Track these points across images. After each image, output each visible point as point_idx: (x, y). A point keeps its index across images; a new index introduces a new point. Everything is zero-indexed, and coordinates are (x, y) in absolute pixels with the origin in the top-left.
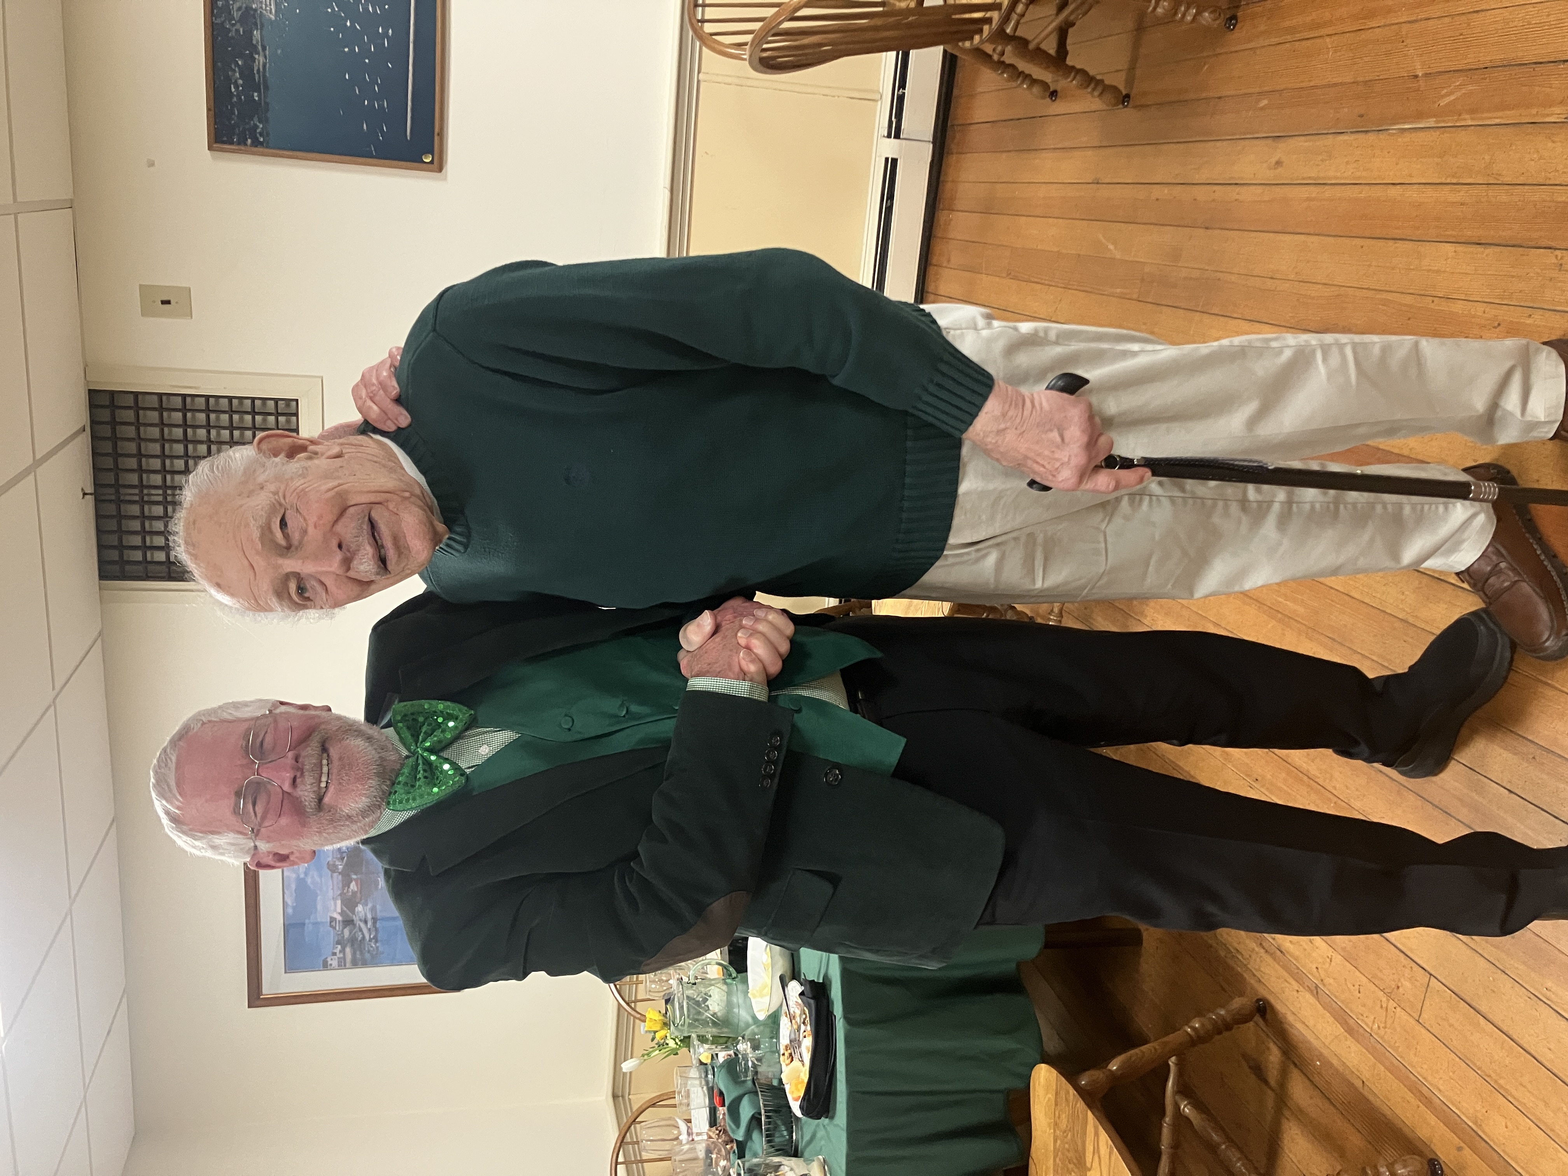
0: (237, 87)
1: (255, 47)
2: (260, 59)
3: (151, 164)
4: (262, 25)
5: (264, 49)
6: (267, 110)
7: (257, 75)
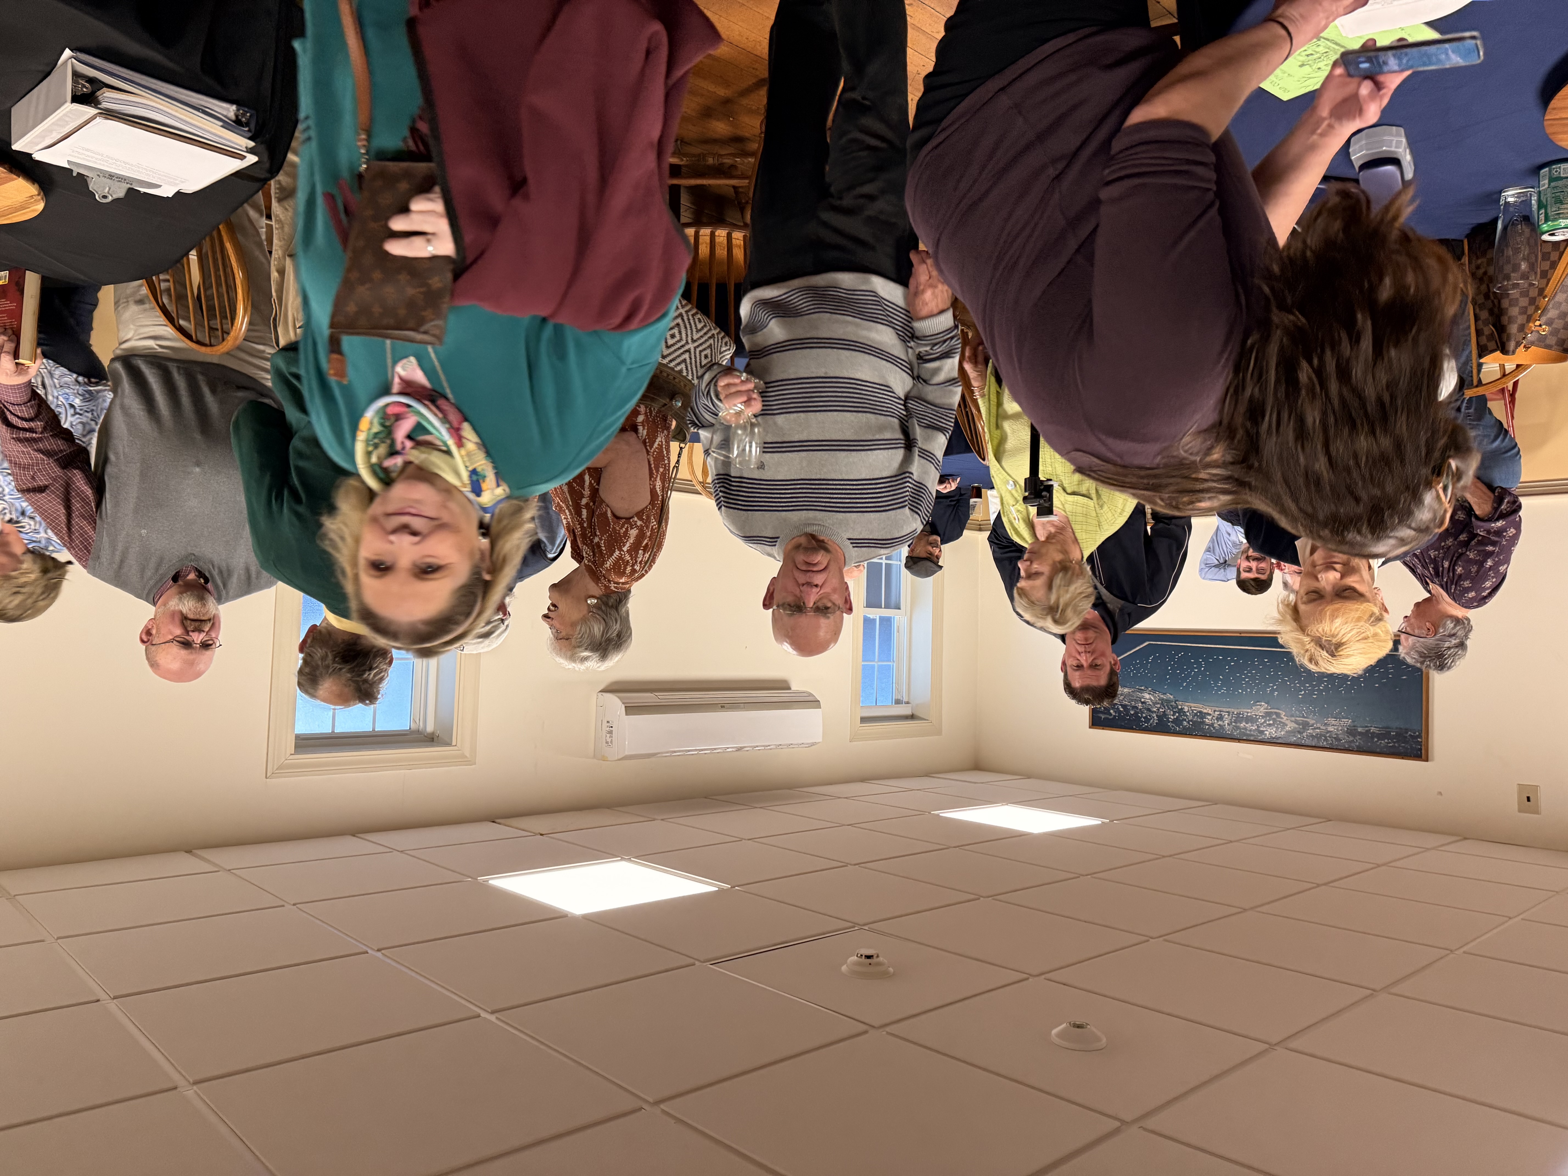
0: (1390, 743)
1: (1367, 731)
2: (1373, 729)
3: (1440, 793)
4: (1354, 726)
5: (1367, 727)
6: (1401, 729)
7: (1382, 732)
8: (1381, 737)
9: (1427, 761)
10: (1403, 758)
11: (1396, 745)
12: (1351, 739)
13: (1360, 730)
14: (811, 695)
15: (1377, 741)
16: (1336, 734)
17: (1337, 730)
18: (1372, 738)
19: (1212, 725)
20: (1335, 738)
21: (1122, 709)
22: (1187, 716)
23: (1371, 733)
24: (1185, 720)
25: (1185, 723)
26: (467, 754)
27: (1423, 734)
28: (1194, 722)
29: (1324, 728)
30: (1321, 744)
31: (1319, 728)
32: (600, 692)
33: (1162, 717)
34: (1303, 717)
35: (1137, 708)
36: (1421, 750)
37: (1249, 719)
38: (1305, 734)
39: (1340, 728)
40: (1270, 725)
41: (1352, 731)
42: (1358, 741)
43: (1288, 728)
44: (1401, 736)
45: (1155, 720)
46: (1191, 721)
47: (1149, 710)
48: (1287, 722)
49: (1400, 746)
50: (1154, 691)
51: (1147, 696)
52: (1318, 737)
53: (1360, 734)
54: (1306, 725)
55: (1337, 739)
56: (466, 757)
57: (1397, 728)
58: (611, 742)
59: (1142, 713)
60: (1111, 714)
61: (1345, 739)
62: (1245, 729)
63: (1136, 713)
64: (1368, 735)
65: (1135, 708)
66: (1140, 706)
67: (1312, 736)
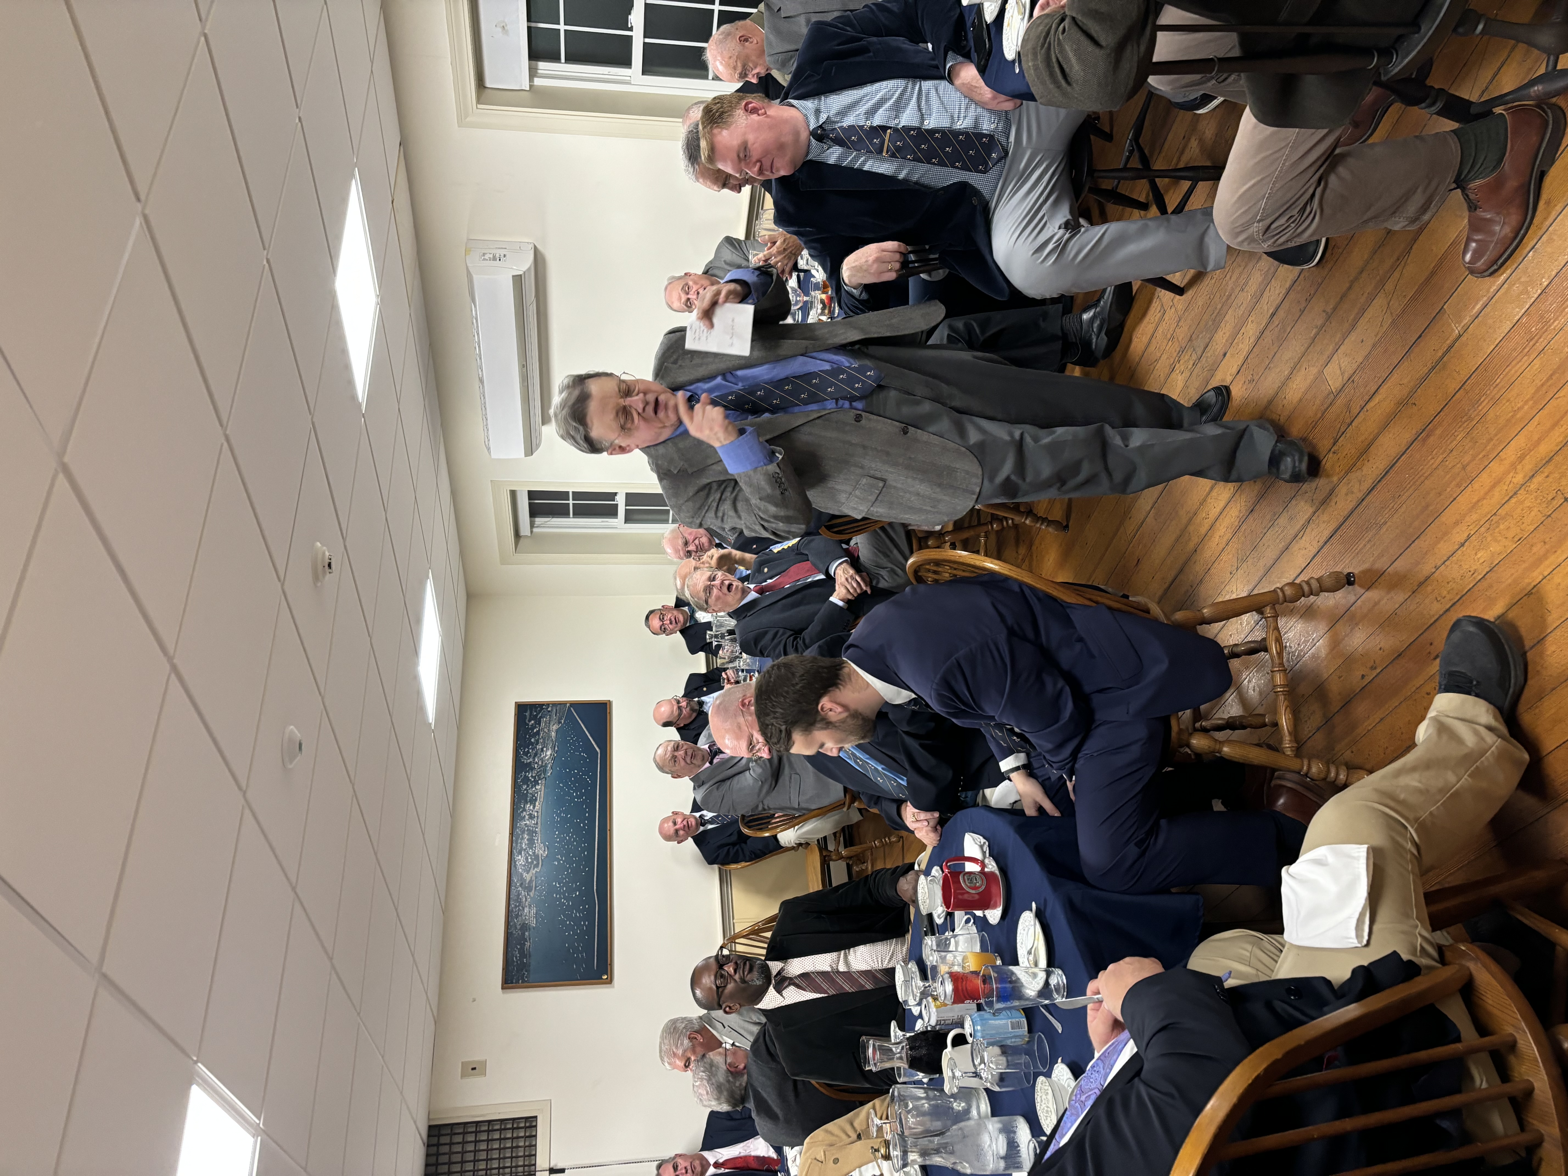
2: (528, 944)
3: (474, 1000)
8: (521, 951)
9: (502, 988)
12: (518, 927)
13: (527, 933)
14: (538, 446)
18: (520, 944)
19: (524, 810)
24: (528, 786)
26: (468, 119)
27: (525, 984)
30: (512, 902)
31: (526, 900)
32: (535, 247)
33: (529, 767)
34: (536, 887)
35: (537, 744)
36: (512, 983)
37: (531, 842)
38: (520, 889)
40: (527, 859)
41: (525, 927)
42: (516, 933)
43: (525, 874)
44: (523, 967)
45: (526, 760)
47: (536, 755)
48: (530, 874)
50: (554, 759)
51: (549, 753)
53: (523, 934)
54: (529, 889)
55: (517, 916)
56: (466, 118)
58: (484, 259)
59: (533, 749)
60: (530, 721)
61: (518, 922)
62: (523, 839)
63: (532, 744)
64: (522, 940)
65: (537, 742)
66: (539, 747)
67: (519, 895)
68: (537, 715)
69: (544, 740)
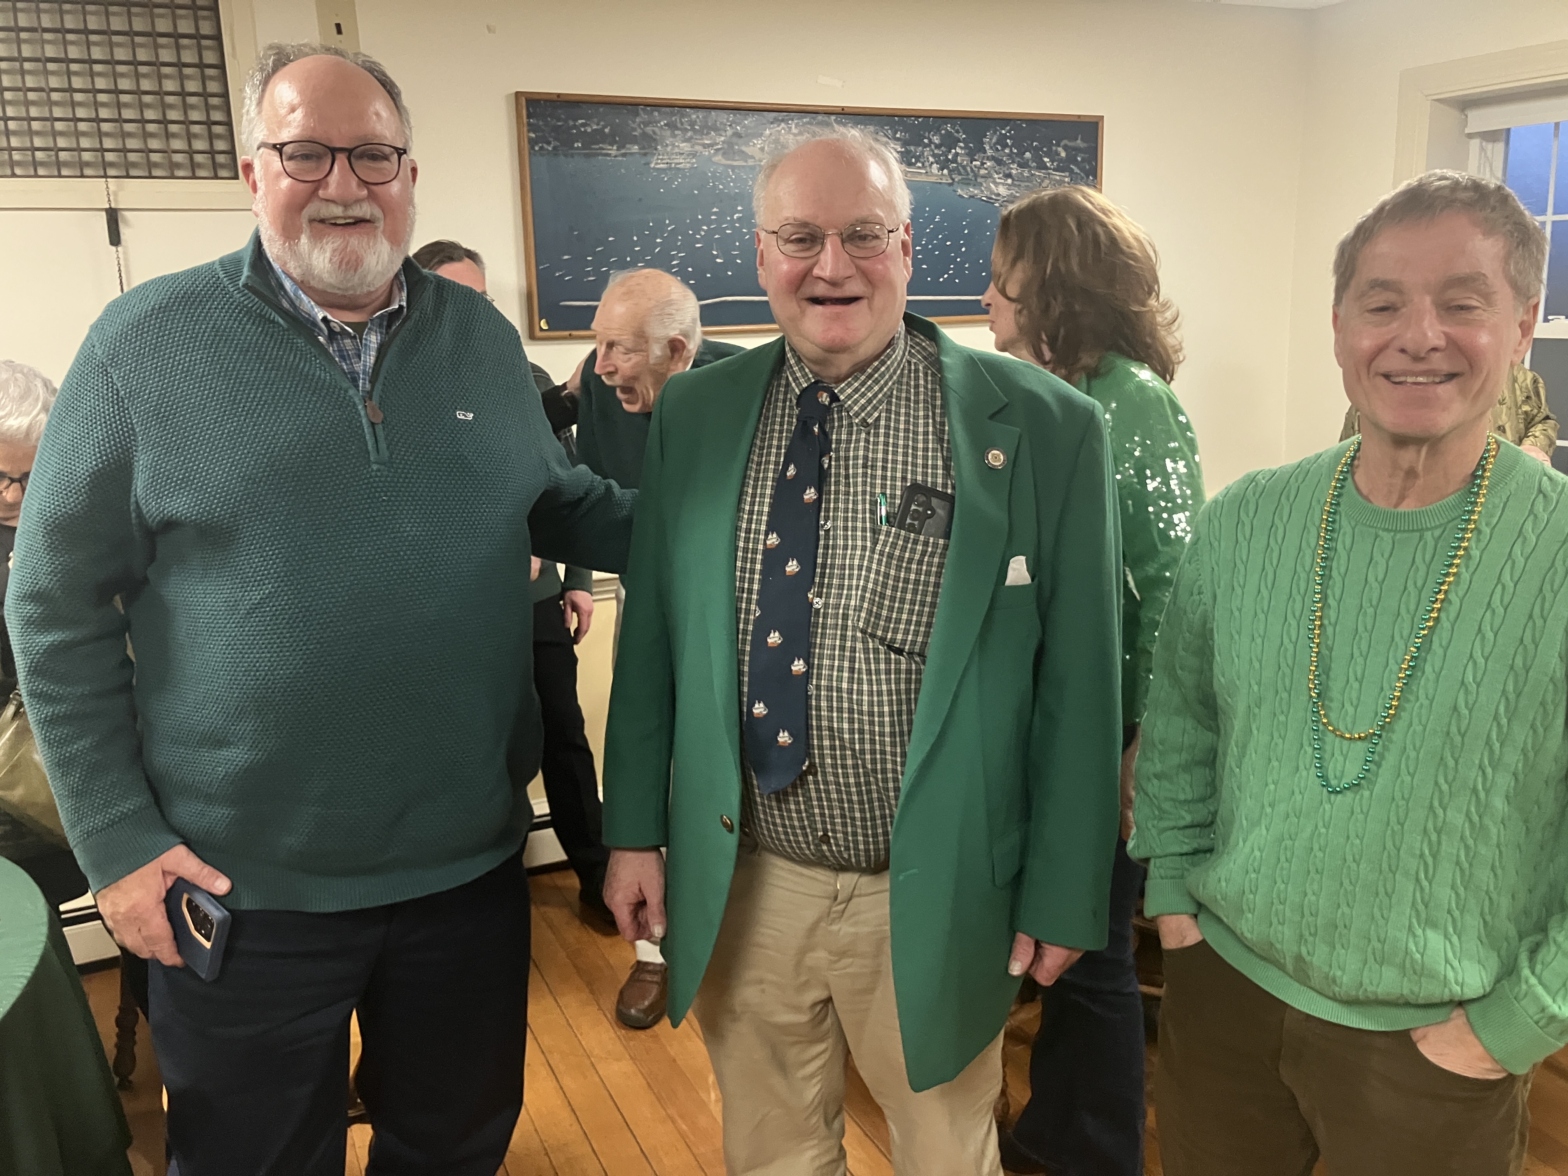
3: (491, 30)
7: (597, 147)
8: (598, 137)
9: (518, 94)
10: (559, 95)
11: (571, 123)
12: (649, 130)
13: (635, 148)
15: (605, 127)
16: (674, 136)
17: (673, 145)
18: (613, 134)
20: (678, 129)
21: (1046, 160)
22: (934, 156)
23: (616, 142)
24: (938, 147)
25: (936, 140)
27: (526, 146)
28: (919, 143)
29: (699, 148)
30: (701, 114)
31: (705, 146)
33: (976, 149)
34: (733, 168)
35: (1020, 165)
38: (730, 132)
39: (669, 149)
41: (649, 143)
42: (636, 124)
43: (758, 142)
45: (989, 140)
46: (926, 146)
47: (999, 162)
49: (566, 121)
50: (989, 202)
51: (1002, 190)
52: (707, 129)
53: (634, 140)
54: (728, 150)
55: (672, 126)
57: (572, 156)
59: (1010, 155)
60: (1065, 148)
63: (1021, 154)
64: (621, 138)
65: (1023, 165)
66: (1015, 170)
67: (716, 130)
68: (1076, 163)
69: (1028, 179)
